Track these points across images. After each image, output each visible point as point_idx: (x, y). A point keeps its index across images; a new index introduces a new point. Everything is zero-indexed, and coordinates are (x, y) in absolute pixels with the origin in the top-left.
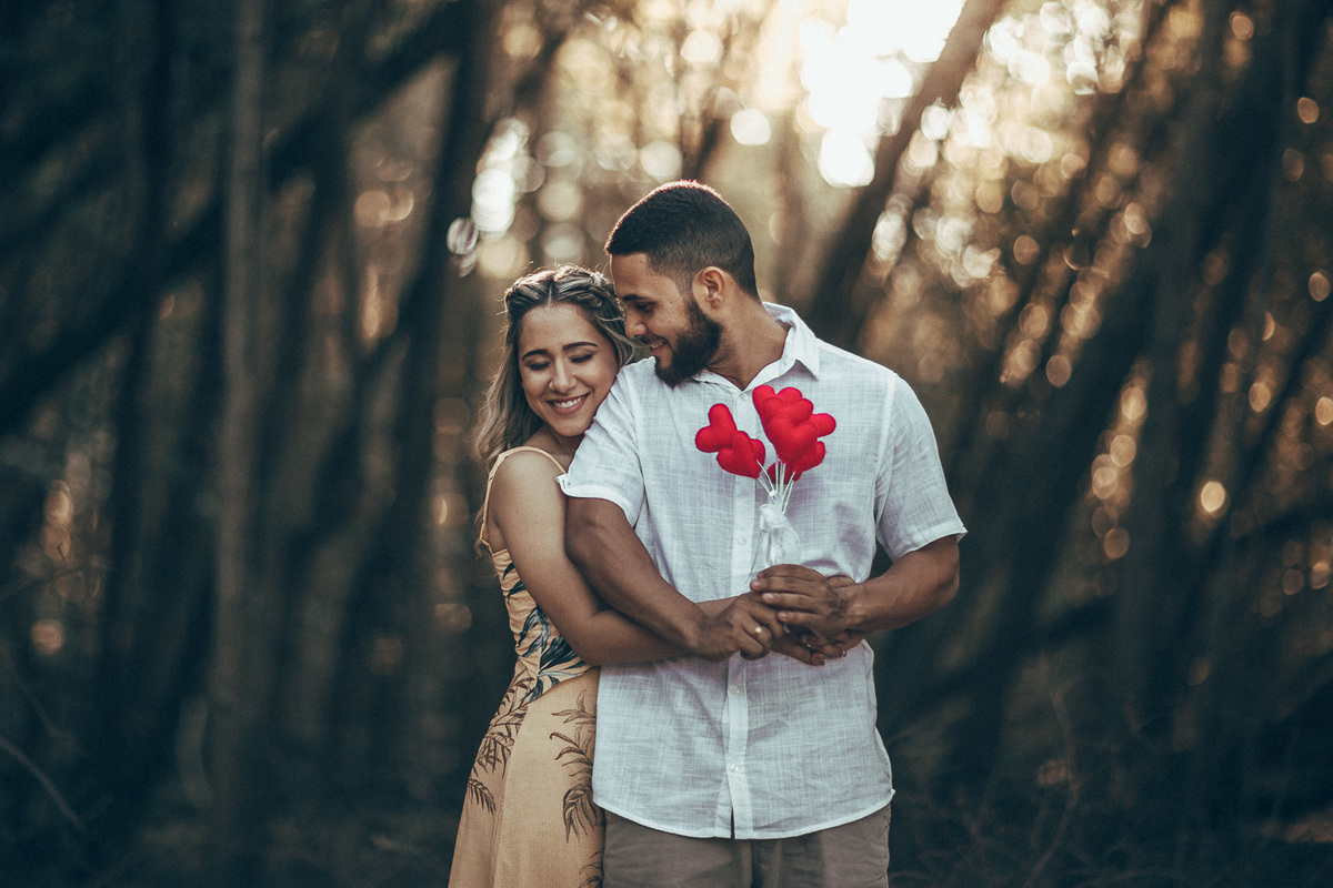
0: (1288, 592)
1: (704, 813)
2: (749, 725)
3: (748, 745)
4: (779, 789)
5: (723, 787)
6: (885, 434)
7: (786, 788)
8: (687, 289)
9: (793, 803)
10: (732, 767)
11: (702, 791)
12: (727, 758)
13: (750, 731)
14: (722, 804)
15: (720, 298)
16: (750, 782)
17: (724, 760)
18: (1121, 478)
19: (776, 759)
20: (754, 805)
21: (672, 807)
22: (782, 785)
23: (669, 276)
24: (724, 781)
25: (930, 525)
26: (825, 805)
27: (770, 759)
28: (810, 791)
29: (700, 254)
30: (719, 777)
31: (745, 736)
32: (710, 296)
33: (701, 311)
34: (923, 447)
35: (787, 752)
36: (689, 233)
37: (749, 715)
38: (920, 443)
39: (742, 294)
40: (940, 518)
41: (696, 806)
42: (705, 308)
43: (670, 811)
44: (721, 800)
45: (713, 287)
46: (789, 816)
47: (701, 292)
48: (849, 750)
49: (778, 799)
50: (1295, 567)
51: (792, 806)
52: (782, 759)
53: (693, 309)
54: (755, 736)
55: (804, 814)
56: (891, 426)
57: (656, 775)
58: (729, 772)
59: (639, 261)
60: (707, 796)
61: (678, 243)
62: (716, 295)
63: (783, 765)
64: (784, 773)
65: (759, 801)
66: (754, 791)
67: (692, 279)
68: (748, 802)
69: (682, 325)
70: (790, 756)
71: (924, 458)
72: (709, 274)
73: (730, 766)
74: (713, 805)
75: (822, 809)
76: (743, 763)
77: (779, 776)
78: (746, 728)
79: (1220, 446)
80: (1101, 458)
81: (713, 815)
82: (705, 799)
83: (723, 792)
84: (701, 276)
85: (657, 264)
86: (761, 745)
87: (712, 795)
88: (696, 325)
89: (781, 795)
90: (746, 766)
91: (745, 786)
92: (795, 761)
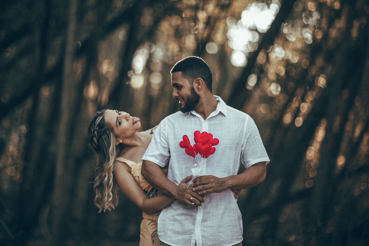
0: (362, 189)
1: (187, 242)
2: (203, 218)
3: (202, 223)
4: (210, 236)
5: (193, 235)
6: (244, 132)
7: (212, 236)
8: (192, 83)
9: (214, 240)
10: (197, 229)
11: (187, 236)
12: (196, 226)
13: (202, 219)
14: (193, 240)
15: (201, 87)
16: (201, 233)
17: (194, 227)
18: (315, 153)
19: (209, 227)
20: (202, 240)
21: (179, 240)
22: (211, 235)
23: (187, 79)
24: (194, 233)
25: (256, 159)
26: (223, 241)
27: (207, 227)
28: (219, 237)
29: (196, 74)
30: (192, 232)
31: (201, 220)
32: (198, 87)
33: (195, 91)
34: (255, 137)
35: (213, 226)
36: (194, 68)
37: (203, 214)
38: (255, 136)
39: (207, 89)
40: (259, 156)
41: (185, 240)
42: (196, 90)
43: (178, 241)
44: (192, 239)
45: (199, 84)
46: (212, 244)
47: (195, 85)
48: (229, 226)
49: (209, 239)
50: (364, 182)
51: (213, 241)
52: (211, 228)
53: (192, 89)
54: (204, 220)
55: (217, 243)
56: (246, 130)
57: (174, 231)
58: (196, 231)
59: (179, 73)
60: (189, 237)
61: (191, 70)
62: (199, 87)
63: (211, 229)
64: (211, 231)
65: (204, 239)
66: (202, 236)
67: (194, 81)
68: (201, 239)
69: (189, 94)
70: (214, 227)
71: (255, 140)
72: (198, 80)
73: (196, 229)
74: (190, 240)
75: (222, 242)
76: (200, 228)
77: (210, 232)
78: (202, 218)
79: (344, 145)
80: (310, 147)
81: (190, 243)
82: (188, 238)
83: (193, 236)
84: (196, 81)
85: (184, 75)
86: (205, 223)
87: (190, 237)
88: (193, 94)
89: (210, 238)
90: (201, 229)
91: (200, 235)
92: (215, 228)
